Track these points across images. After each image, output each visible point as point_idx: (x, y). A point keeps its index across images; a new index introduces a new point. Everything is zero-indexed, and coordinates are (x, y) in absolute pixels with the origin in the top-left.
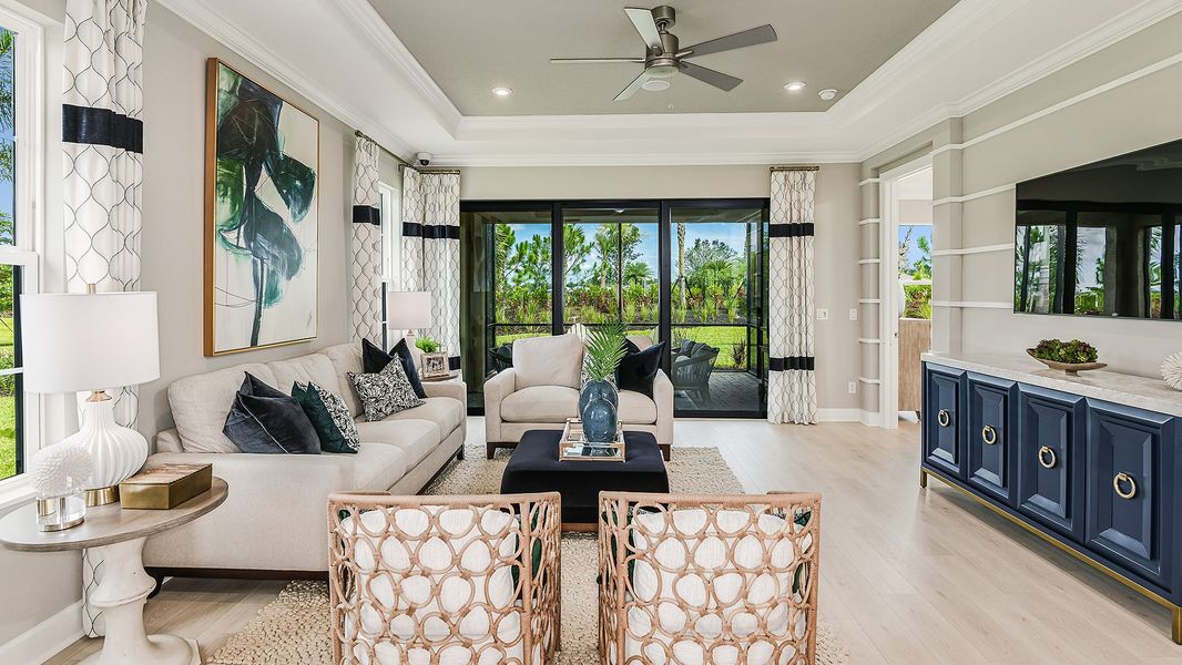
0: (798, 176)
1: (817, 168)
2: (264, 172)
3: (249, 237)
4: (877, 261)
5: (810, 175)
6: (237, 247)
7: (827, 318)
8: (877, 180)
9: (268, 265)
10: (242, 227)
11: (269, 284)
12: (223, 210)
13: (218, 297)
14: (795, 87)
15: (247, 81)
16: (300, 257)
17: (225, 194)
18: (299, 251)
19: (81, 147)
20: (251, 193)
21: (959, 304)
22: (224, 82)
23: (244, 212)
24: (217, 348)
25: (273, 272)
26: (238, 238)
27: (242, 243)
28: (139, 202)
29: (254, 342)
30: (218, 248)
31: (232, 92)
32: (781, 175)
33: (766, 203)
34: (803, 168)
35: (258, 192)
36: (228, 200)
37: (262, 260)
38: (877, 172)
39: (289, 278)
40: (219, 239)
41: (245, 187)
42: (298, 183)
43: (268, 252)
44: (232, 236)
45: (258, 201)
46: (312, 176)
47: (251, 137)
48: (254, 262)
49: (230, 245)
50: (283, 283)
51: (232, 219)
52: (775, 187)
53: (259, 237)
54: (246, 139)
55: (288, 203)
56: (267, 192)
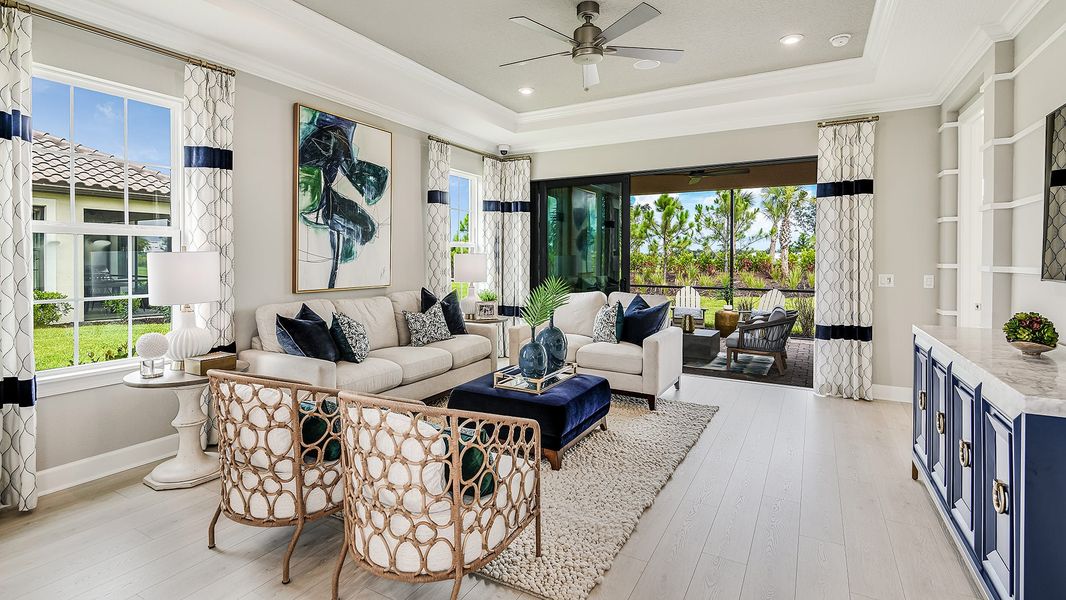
0: (852, 129)
1: (876, 118)
2: (340, 173)
3: (326, 216)
4: (955, 219)
5: (867, 128)
6: (317, 223)
7: (892, 285)
8: (954, 124)
9: (344, 235)
10: (321, 211)
11: (344, 248)
12: (305, 200)
13: (301, 256)
14: (791, 41)
15: (323, 114)
16: (373, 229)
17: (306, 190)
18: (373, 225)
19: (193, 169)
20: (328, 189)
21: (1006, 270)
22: (305, 117)
23: (322, 200)
24: (301, 287)
25: (348, 240)
26: (317, 218)
27: (321, 221)
28: (230, 199)
29: (332, 285)
30: (301, 225)
31: (311, 123)
32: (830, 130)
33: (812, 162)
34: (859, 120)
35: (334, 186)
36: (309, 194)
37: (338, 232)
38: (956, 114)
39: (363, 243)
40: (301, 219)
41: (323, 185)
42: (371, 178)
43: (343, 227)
44: (312, 217)
45: (335, 193)
46: (385, 172)
47: (327, 151)
48: (331, 233)
49: (309, 222)
50: (357, 247)
51: (312, 205)
52: (823, 144)
53: (336, 216)
54: (324, 153)
55: (362, 193)
56: (343, 186)
